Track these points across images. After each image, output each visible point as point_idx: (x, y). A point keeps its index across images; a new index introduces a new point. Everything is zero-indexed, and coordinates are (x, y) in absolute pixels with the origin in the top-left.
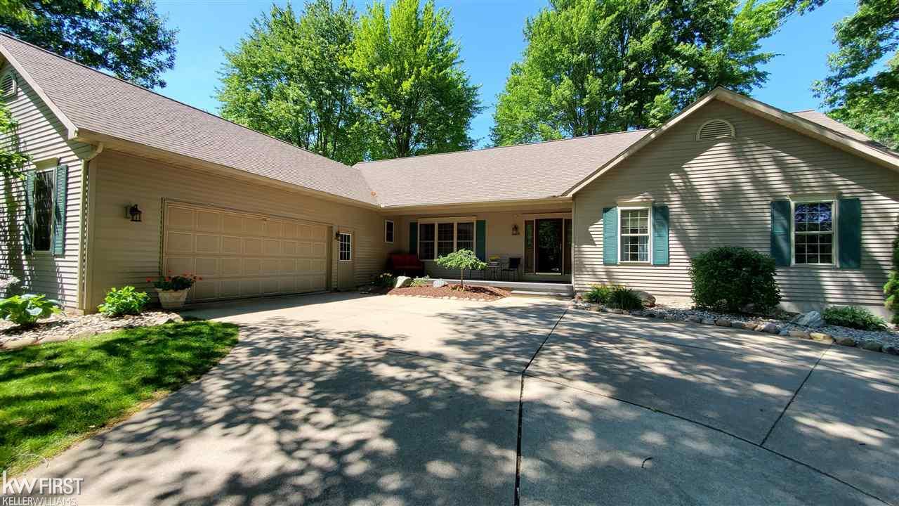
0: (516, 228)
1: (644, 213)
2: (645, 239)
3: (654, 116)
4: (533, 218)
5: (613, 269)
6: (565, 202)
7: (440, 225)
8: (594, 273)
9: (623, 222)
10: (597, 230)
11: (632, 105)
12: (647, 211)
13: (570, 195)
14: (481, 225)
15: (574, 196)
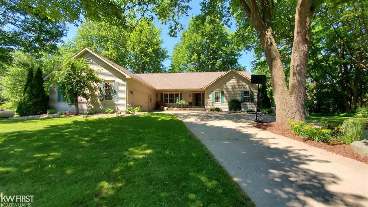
0: (190, 95)
1: (219, 92)
2: (220, 98)
3: (217, 65)
4: (194, 93)
5: (214, 104)
6: (204, 90)
7: (170, 94)
8: (210, 105)
9: (216, 94)
10: (210, 96)
11: (211, 62)
12: (220, 92)
13: (205, 88)
14: (181, 94)
15: (206, 88)
